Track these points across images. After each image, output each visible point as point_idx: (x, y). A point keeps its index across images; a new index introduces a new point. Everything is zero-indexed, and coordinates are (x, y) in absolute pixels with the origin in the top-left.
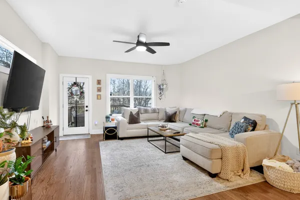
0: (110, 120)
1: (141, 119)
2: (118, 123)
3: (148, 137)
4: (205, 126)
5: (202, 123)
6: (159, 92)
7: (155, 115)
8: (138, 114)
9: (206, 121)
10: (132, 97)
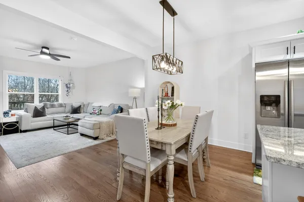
0: (10, 116)
1: (46, 113)
2: (21, 117)
3: (54, 127)
4: (100, 114)
5: (98, 112)
6: (66, 89)
7: (61, 109)
8: (43, 108)
9: (101, 110)
10: (37, 93)
